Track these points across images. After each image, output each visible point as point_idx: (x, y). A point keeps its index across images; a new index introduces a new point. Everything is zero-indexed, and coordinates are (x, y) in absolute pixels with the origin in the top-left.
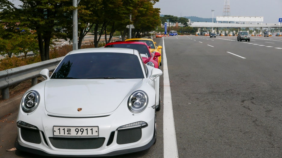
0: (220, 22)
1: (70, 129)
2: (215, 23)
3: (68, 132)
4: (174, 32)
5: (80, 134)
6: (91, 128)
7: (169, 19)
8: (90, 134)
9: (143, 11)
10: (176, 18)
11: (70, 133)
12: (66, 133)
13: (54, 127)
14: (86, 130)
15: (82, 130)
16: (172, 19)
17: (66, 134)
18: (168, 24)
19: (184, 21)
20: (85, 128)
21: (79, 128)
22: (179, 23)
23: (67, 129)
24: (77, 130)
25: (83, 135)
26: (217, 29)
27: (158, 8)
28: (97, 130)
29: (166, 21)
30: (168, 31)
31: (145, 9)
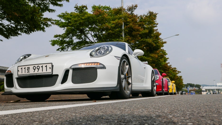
0: (219, 86)
1: (29, 67)
2: (216, 87)
3: (27, 70)
4: (193, 92)
5: (36, 72)
6: (45, 65)
7: (190, 85)
8: (44, 71)
9: (172, 77)
10: (194, 84)
11: (29, 71)
12: (27, 71)
13: (19, 67)
14: (41, 67)
15: (38, 68)
16: (192, 85)
17: (26, 73)
18: (190, 88)
19: (198, 86)
20: (40, 66)
21: (36, 66)
22: (195, 87)
23: (27, 68)
24: (34, 68)
25: (39, 72)
26: (218, 90)
27: (181, 76)
28: (51, 67)
29: (188, 87)
30: (190, 92)
31: (173, 76)
